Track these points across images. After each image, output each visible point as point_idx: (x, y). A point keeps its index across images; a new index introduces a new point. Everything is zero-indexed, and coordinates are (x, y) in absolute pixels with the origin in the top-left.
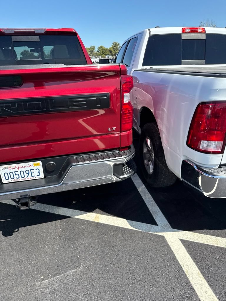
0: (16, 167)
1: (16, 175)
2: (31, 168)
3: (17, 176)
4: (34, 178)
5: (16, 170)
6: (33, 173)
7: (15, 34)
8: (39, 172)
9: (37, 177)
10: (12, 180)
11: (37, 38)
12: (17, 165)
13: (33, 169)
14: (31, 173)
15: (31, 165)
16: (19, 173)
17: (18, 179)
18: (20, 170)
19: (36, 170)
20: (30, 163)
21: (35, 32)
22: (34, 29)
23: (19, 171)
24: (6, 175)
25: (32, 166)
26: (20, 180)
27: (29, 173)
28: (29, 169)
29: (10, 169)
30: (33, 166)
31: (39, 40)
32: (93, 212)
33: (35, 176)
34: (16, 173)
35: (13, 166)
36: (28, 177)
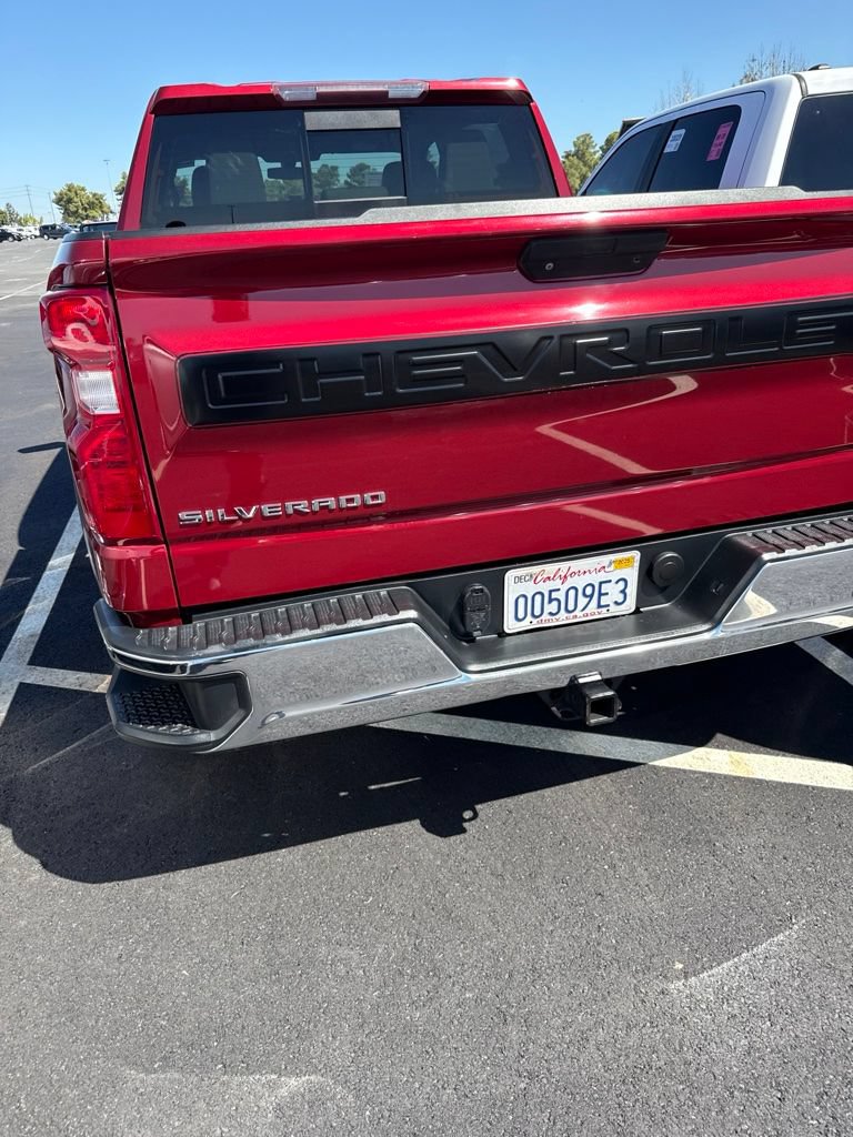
0: (560, 573)
1: (550, 601)
2: (603, 576)
3: (553, 607)
4: (604, 613)
5: (557, 584)
6: (607, 594)
7: (318, 105)
8: (623, 592)
9: (615, 610)
10: (535, 621)
11: (391, 118)
12: (564, 566)
13: (610, 581)
14: (600, 594)
15: (606, 564)
16: (560, 595)
17: (553, 618)
18: (570, 582)
19: (617, 582)
20: (605, 559)
21: (387, 93)
22: (384, 84)
23: (564, 588)
24: (522, 601)
25: (606, 569)
26: (557, 620)
27: (591, 596)
28: (595, 579)
29: (538, 580)
30: (612, 568)
31: (399, 125)
32: (709, 744)
33: (608, 606)
34: (554, 595)
35: (550, 568)
36: (586, 611)
